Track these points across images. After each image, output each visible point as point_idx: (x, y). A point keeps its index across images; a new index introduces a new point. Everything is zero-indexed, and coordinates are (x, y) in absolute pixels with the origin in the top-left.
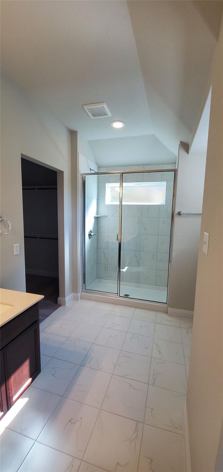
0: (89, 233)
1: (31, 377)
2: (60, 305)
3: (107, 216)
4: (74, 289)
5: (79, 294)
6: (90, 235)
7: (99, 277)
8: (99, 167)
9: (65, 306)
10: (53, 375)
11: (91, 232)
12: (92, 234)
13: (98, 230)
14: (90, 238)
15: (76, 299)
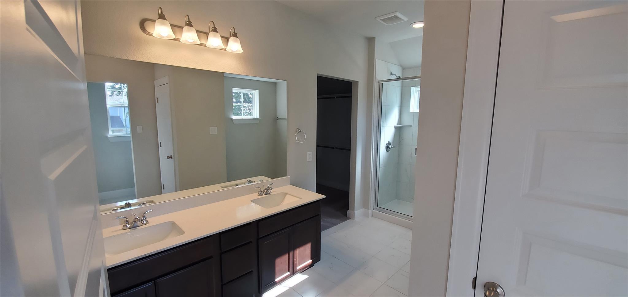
0: (387, 144)
1: (311, 259)
2: (349, 218)
3: (411, 126)
4: (365, 205)
5: (370, 210)
6: (388, 148)
7: (397, 197)
8: (404, 69)
9: (354, 220)
10: (330, 268)
11: (389, 143)
12: (390, 146)
13: (399, 142)
14: (387, 151)
15: (366, 215)
